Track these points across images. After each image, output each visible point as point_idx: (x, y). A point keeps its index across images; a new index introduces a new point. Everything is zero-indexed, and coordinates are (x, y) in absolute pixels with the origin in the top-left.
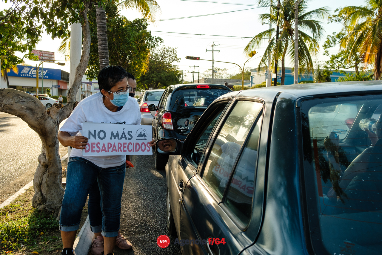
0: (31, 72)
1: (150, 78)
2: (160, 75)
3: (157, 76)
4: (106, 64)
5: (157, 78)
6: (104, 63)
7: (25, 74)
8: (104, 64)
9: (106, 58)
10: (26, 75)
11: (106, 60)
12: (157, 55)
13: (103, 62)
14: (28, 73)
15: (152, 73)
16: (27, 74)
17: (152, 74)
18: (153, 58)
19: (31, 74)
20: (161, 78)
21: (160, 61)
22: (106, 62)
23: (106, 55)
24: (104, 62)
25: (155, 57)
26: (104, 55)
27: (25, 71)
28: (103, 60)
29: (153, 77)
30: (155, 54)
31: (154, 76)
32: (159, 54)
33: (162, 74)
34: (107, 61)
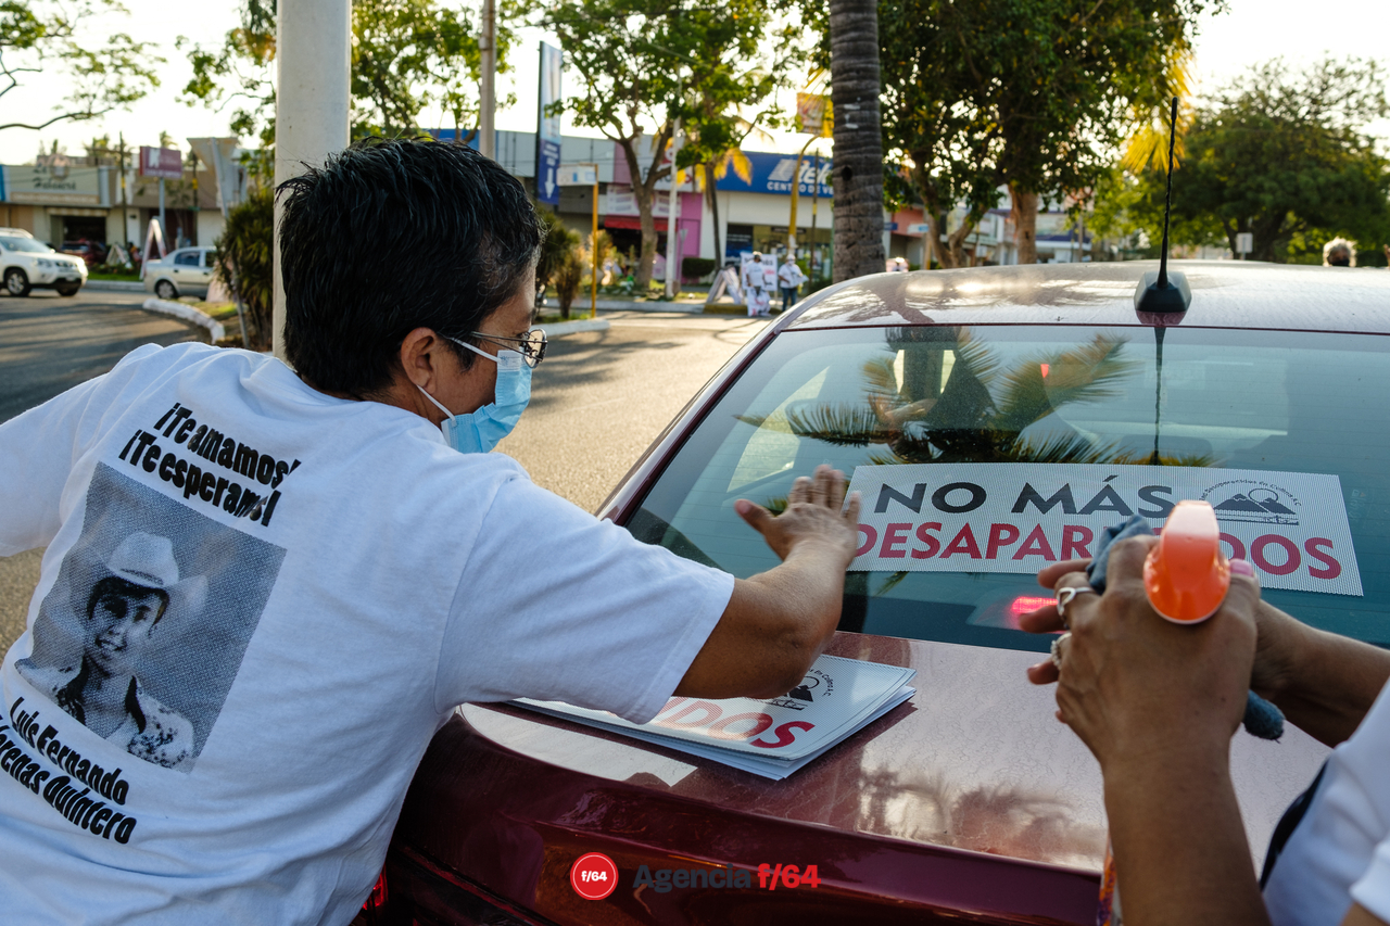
0: (803, 177)
1: (1250, 195)
2: (1294, 178)
3: (1280, 182)
4: (861, 129)
5: (1279, 193)
6: (849, 126)
7: (781, 182)
8: (852, 130)
9: (864, 98)
10: (783, 187)
11: (862, 109)
12: (1290, 94)
13: (847, 117)
14: (792, 180)
15: (1257, 172)
16: (786, 182)
17: (1260, 179)
18: (1268, 110)
19: (803, 183)
20: (1297, 192)
21: (1303, 119)
22: (862, 120)
23: (864, 84)
24: (852, 120)
25: (1280, 102)
26: (850, 84)
27: (781, 172)
28: (847, 106)
29: (1260, 189)
30: (1281, 89)
31: (1267, 185)
32: (1299, 89)
33: (1303, 178)
34: (866, 113)
